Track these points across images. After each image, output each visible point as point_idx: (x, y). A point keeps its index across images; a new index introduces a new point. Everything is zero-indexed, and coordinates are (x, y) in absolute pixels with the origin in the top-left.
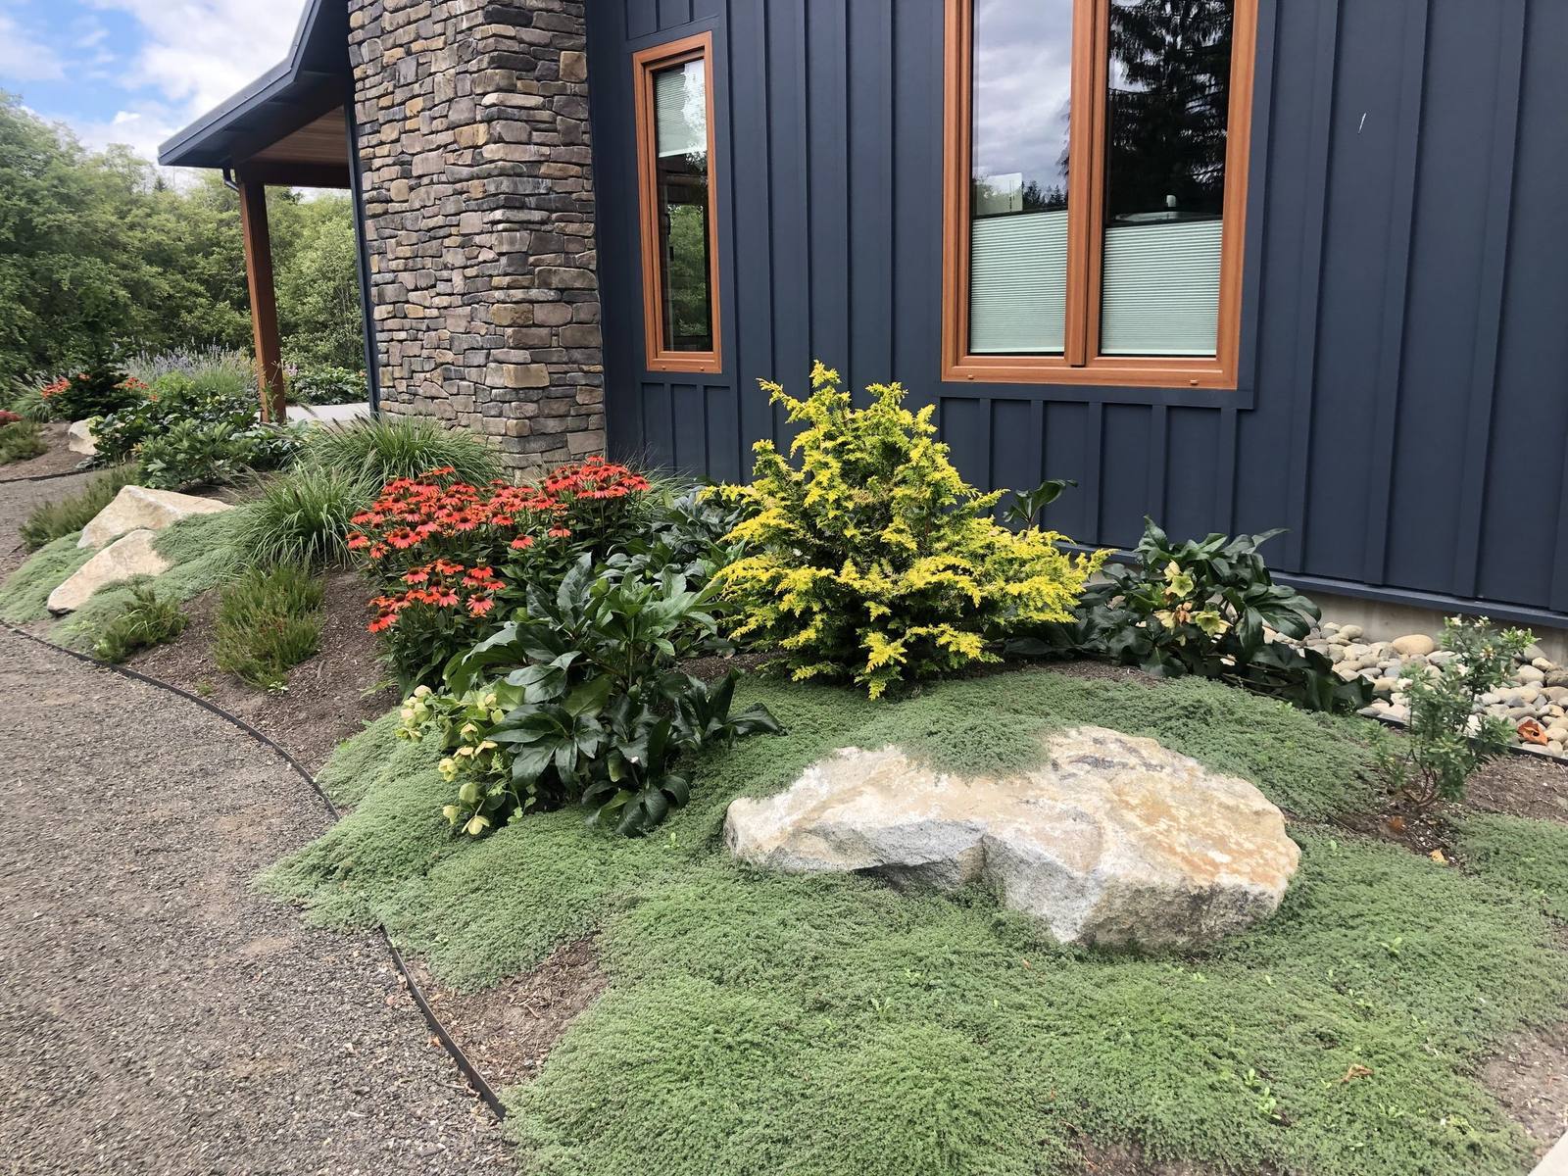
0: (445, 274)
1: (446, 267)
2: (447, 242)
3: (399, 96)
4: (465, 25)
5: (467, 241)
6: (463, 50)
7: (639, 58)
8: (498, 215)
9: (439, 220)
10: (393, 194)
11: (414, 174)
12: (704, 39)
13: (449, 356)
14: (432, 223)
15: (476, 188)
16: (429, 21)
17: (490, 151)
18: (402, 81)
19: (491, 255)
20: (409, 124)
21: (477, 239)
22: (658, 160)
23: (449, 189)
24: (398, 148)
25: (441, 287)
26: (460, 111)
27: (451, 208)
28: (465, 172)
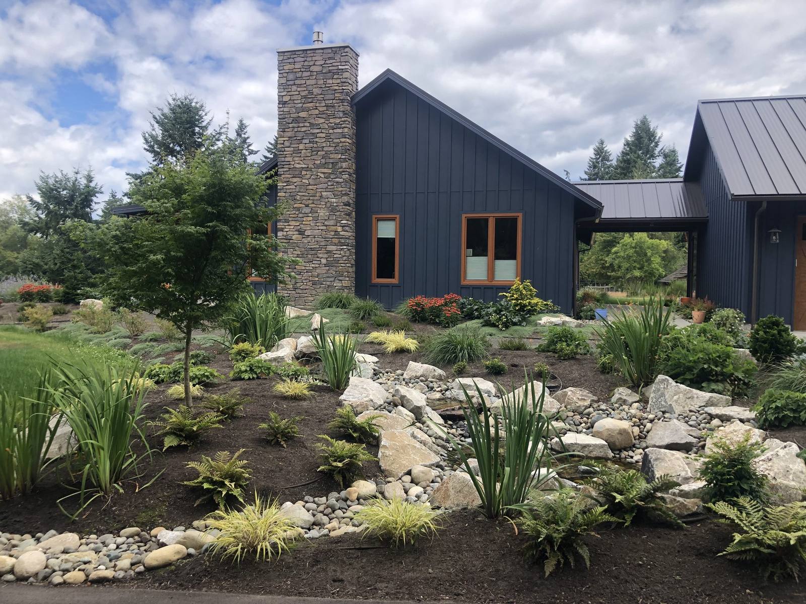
0: (318, 259)
1: (318, 257)
2: (319, 252)
3: (300, 215)
4: (335, 204)
5: (329, 252)
6: (333, 210)
7: (374, 216)
8: (345, 247)
9: (318, 246)
10: (293, 238)
11: (306, 234)
12: (398, 216)
13: (317, 279)
14: (312, 247)
15: (336, 241)
16: (319, 201)
17: (342, 233)
18: (303, 212)
19: (340, 256)
20: (304, 223)
21: (334, 252)
22: (378, 238)
23: (323, 240)
24: (299, 227)
25: (314, 262)
26: (332, 222)
27: (323, 244)
28: (331, 236)
